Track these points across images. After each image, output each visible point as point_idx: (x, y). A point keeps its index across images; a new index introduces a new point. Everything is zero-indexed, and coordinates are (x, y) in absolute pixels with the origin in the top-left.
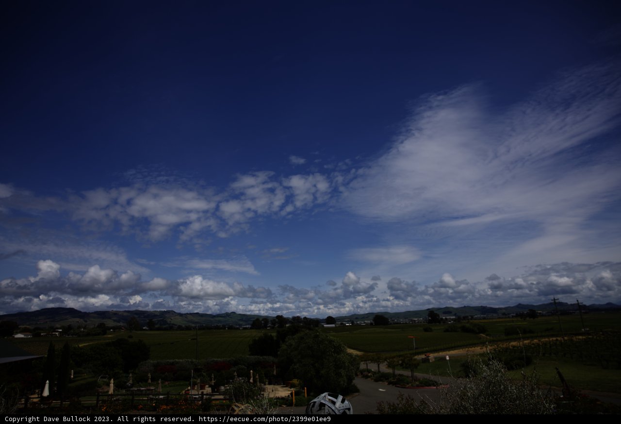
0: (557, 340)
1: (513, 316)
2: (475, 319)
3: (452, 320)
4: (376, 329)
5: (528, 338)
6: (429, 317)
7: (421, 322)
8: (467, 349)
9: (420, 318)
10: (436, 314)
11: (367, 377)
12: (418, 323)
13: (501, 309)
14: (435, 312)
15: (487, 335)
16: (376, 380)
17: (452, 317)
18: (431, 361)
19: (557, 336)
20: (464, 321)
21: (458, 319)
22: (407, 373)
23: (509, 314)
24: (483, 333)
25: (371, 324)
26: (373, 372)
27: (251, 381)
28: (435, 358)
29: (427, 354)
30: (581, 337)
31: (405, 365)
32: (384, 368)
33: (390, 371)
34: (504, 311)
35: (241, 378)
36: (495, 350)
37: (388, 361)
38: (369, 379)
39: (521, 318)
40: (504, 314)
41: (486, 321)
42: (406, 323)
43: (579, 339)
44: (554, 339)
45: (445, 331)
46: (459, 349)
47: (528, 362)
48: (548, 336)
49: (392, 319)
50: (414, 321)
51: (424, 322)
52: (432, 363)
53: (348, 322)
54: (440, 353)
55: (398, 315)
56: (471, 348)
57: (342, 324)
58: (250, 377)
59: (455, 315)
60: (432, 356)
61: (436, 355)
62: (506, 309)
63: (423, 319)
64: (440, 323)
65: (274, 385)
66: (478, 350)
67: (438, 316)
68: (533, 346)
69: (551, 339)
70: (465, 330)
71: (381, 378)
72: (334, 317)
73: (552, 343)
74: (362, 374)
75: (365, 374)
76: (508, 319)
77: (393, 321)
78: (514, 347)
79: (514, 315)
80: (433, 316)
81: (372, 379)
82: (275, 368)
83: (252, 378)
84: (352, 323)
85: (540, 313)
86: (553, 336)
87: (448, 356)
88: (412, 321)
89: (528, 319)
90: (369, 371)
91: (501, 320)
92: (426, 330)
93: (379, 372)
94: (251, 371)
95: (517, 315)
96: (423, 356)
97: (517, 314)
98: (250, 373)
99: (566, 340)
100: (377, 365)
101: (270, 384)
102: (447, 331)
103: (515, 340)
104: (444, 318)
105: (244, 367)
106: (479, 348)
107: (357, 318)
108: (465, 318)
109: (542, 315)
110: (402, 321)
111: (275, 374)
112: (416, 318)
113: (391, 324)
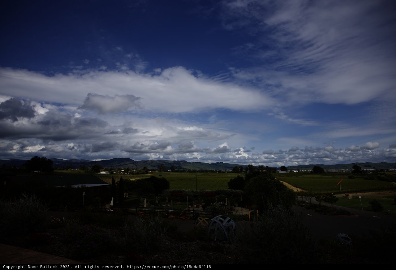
3: (371, 171)
4: (314, 175)
6: (353, 168)
7: (347, 172)
9: (347, 169)
10: (359, 167)
12: (345, 172)
14: (358, 166)
21: (376, 171)
22: (329, 205)
25: (311, 172)
27: (226, 204)
29: (347, 194)
31: (327, 200)
35: (221, 202)
37: (316, 197)
42: (336, 172)
49: (327, 169)
50: (342, 170)
51: (349, 172)
53: (296, 170)
55: (330, 166)
57: (291, 171)
58: (226, 202)
59: (374, 168)
63: (349, 170)
64: (361, 173)
65: (241, 207)
67: (361, 168)
72: (286, 167)
77: (326, 170)
80: (356, 168)
82: (242, 197)
84: (298, 171)
87: (360, 196)
88: (340, 171)
92: (350, 178)
94: (226, 198)
96: (344, 195)
98: (226, 200)
100: (309, 199)
101: (239, 206)
104: (365, 170)
105: (223, 195)
106: (389, 192)
107: (302, 168)
110: (333, 170)
111: (242, 201)
112: (344, 169)
113: (325, 172)
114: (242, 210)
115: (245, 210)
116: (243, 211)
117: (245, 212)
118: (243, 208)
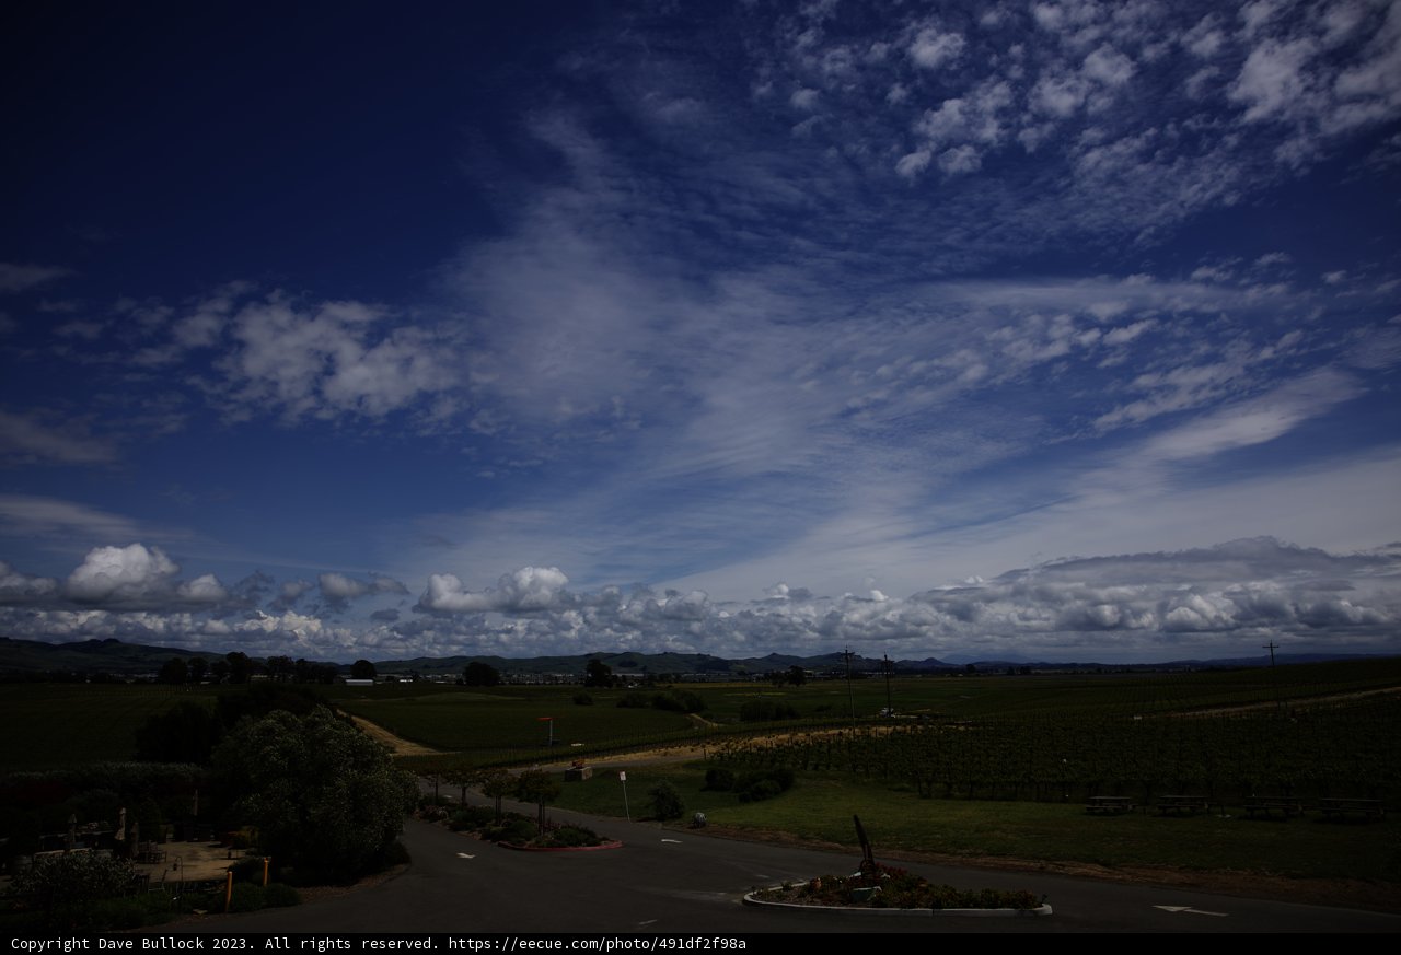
0: (840, 734)
1: (758, 679)
2: (684, 681)
3: (637, 680)
4: (468, 694)
5: (785, 730)
6: (589, 671)
7: (570, 683)
8: (663, 750)
9: (570, 672)
10: (605, 666)
11: (433, 818)
12: (563, 683)
13: (737, 662)
14: (602, 663)
15: (704, 718)
16: (455, 828)
17: (635, 675)
18: (584, 777)
19: (840, 725)
20: (661, 685)
21: (649, 681)
22: (529, 809)
23: (751, 674)
24: (697, 712)
25: (459, 682)
26: (449, 805)
27: (120, 835)
28: (594, 770)
29: (579, 760)
30: (883, 729)
31: (525, 795)
32: (476, 795)
33: (490, 803)
34: (743, 666)
35: (95, 825)
36: (721, 755)
37: (488, 783)
38: (439, 823)
39: (774, 684)
40: (742, 673)
41: (703, 686)
42: (538, 684)
43: (880, 734)
44: (837, 731)
45: (619, 706)
46: (648, 750)
47: (784, 783)
48: (825, 726)
49: (508, 673)
50: (556, 679)
51: (576, 683)
52: (586, 780)
53: (405, 675)
54: (607, 758)
55: (520, 664)
56: (672, 748)
57: (389, 678)
58: (119, 827)
59: (644, 670)
60: (589, 765)
61: (597, 761)
62: (746, 662)
63: (575, 676)
64: (610, 685)
65: (190, 841)
66: (687, 753)
67: (608, 670)
68: (796, 747)
69: (830, 732)
70: (662, 704)
71: (468, 820)
72: (371, 661)
73: (832, 742)
74: (422, 809)
75: (430, 809)
76: (748, 685)
77: (509, 676)
78: (760, 749)
79: (762, 675)
80: (598, 670)
81: (445, 824)
83: (123, 829)
84: (415, 677)
85: (810, 674)
86: (832, 726)
87: (624, 773)
88: (550, 678)
89: (786, 684)
90: (440, 802)
91: (733, 685)
92: (579, 701)
93: (464, 804)
94: (123, 811)
95: (768, 677)
96: (567, 765)
97: (766, 675)
98: (120, 816)
99: (858, 737)
101: (178, 838)
102: (623, 704)
103: (762, 733)
104: (620, 675)
106: (689, 748)
107: (426, 667)
108: (663, 678)
109: (815, 679)
110: (529, 678)
111: (196, 814)
112: (560, 673)
113: (503, 684)
114: (193, 857)
115: (204, 854)
116: (198, 859)
117: (208, 864)
118: (196, 846)
